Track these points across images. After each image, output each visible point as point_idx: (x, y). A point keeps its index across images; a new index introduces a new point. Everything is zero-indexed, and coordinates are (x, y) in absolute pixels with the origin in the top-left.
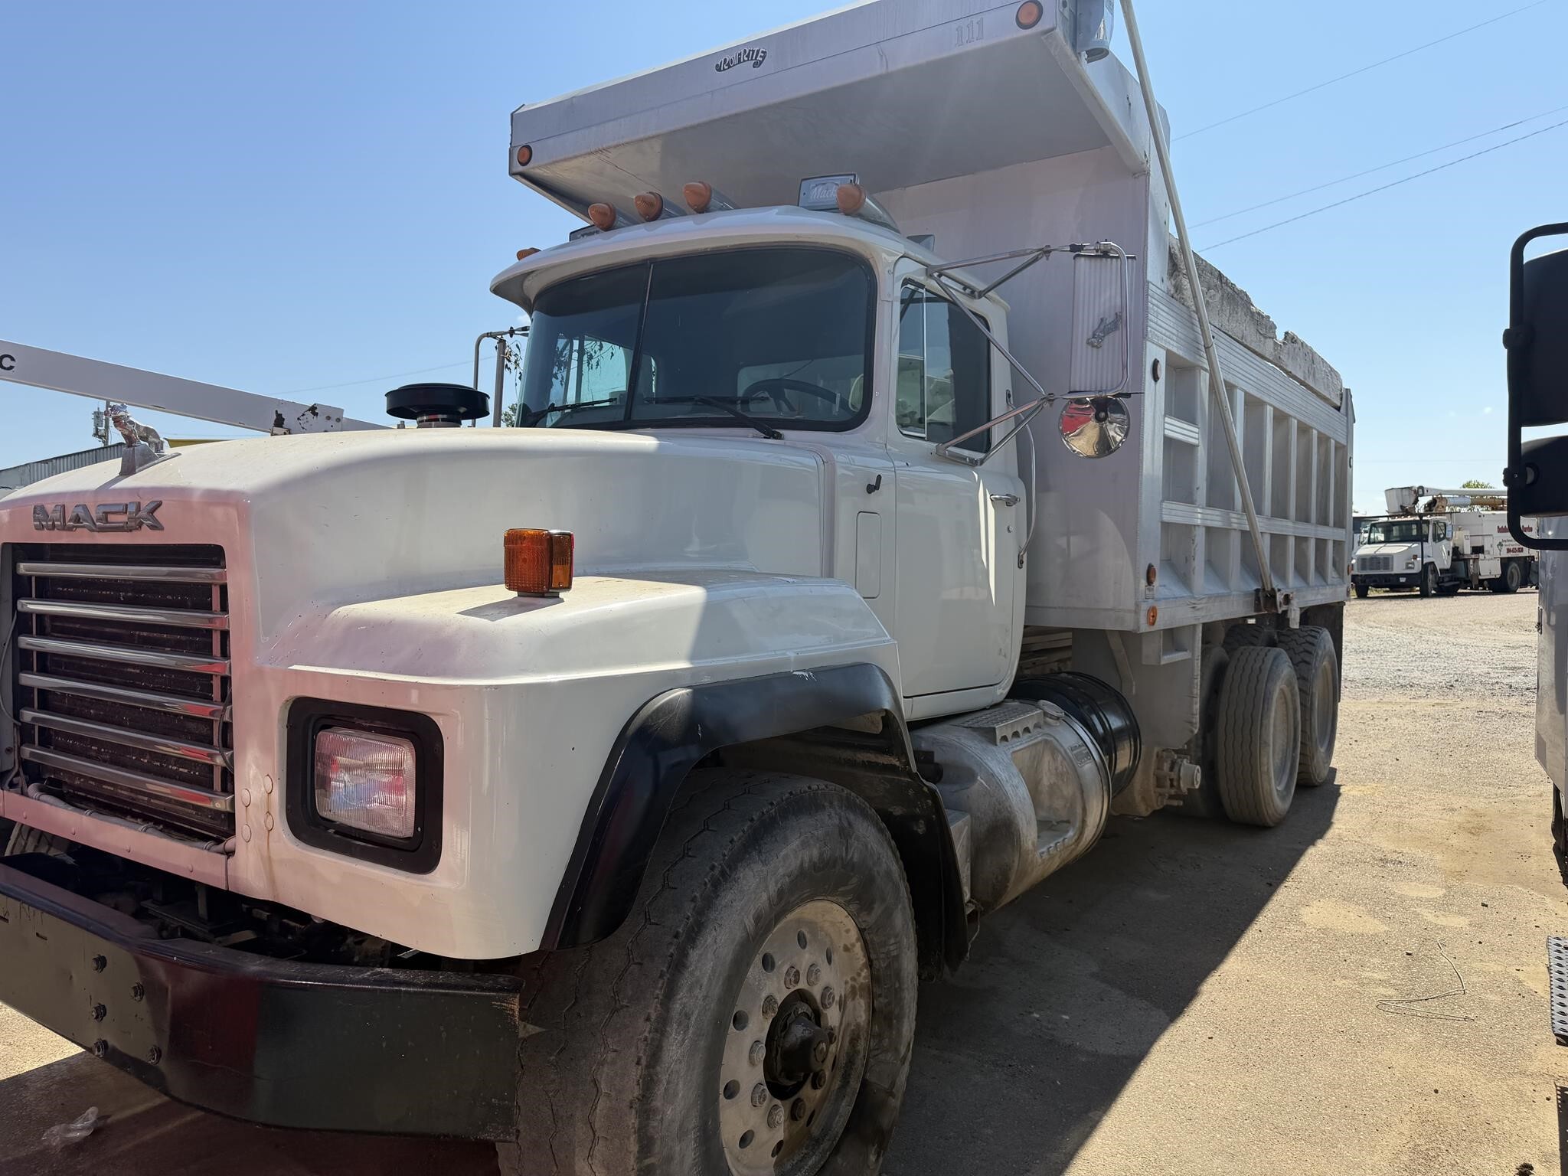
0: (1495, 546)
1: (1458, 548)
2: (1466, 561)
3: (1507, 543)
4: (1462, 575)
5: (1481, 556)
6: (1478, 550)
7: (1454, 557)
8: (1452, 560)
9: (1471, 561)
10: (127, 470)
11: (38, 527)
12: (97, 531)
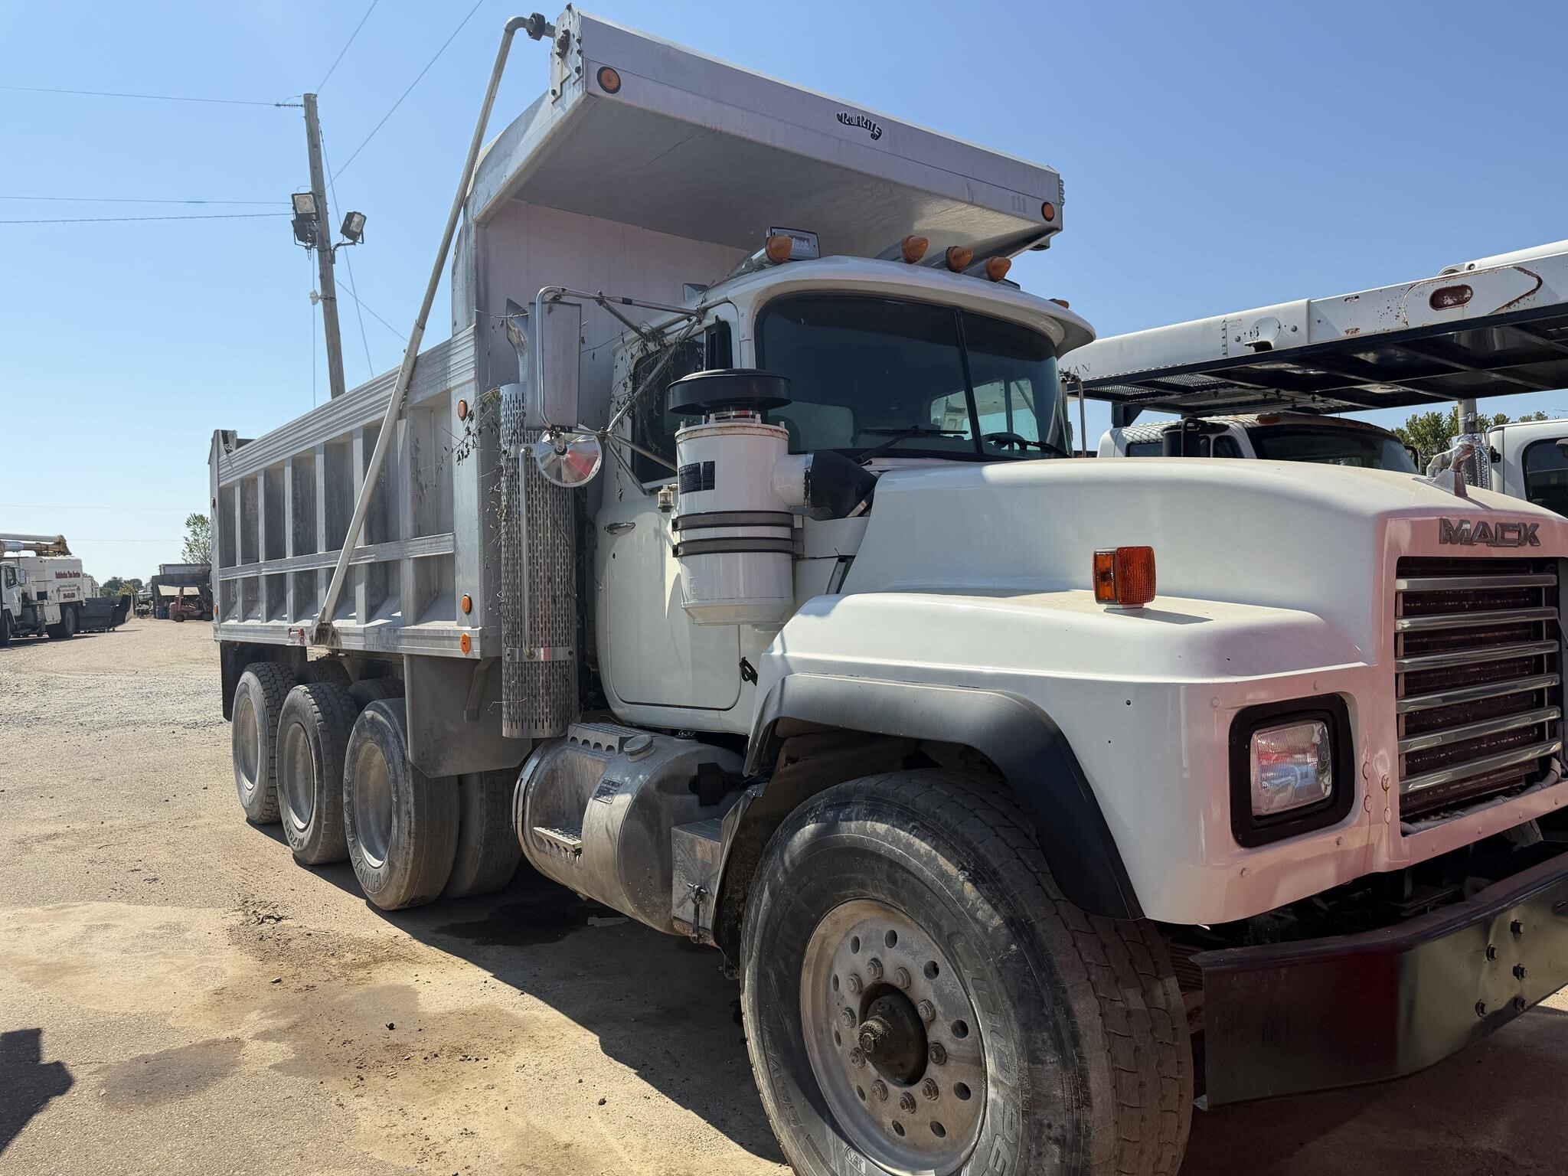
0: (55, 592)
1: (27, 594)
2: (34, 607)
3: (63, 589)
4: (31, 621)
5: (45, 602)
6: (42, 596)
7: (24, 604)
8: (23, 607)
9: (38, 607)
10: (1460, 492)
11: (1443, 541)
12: (1494, 546)
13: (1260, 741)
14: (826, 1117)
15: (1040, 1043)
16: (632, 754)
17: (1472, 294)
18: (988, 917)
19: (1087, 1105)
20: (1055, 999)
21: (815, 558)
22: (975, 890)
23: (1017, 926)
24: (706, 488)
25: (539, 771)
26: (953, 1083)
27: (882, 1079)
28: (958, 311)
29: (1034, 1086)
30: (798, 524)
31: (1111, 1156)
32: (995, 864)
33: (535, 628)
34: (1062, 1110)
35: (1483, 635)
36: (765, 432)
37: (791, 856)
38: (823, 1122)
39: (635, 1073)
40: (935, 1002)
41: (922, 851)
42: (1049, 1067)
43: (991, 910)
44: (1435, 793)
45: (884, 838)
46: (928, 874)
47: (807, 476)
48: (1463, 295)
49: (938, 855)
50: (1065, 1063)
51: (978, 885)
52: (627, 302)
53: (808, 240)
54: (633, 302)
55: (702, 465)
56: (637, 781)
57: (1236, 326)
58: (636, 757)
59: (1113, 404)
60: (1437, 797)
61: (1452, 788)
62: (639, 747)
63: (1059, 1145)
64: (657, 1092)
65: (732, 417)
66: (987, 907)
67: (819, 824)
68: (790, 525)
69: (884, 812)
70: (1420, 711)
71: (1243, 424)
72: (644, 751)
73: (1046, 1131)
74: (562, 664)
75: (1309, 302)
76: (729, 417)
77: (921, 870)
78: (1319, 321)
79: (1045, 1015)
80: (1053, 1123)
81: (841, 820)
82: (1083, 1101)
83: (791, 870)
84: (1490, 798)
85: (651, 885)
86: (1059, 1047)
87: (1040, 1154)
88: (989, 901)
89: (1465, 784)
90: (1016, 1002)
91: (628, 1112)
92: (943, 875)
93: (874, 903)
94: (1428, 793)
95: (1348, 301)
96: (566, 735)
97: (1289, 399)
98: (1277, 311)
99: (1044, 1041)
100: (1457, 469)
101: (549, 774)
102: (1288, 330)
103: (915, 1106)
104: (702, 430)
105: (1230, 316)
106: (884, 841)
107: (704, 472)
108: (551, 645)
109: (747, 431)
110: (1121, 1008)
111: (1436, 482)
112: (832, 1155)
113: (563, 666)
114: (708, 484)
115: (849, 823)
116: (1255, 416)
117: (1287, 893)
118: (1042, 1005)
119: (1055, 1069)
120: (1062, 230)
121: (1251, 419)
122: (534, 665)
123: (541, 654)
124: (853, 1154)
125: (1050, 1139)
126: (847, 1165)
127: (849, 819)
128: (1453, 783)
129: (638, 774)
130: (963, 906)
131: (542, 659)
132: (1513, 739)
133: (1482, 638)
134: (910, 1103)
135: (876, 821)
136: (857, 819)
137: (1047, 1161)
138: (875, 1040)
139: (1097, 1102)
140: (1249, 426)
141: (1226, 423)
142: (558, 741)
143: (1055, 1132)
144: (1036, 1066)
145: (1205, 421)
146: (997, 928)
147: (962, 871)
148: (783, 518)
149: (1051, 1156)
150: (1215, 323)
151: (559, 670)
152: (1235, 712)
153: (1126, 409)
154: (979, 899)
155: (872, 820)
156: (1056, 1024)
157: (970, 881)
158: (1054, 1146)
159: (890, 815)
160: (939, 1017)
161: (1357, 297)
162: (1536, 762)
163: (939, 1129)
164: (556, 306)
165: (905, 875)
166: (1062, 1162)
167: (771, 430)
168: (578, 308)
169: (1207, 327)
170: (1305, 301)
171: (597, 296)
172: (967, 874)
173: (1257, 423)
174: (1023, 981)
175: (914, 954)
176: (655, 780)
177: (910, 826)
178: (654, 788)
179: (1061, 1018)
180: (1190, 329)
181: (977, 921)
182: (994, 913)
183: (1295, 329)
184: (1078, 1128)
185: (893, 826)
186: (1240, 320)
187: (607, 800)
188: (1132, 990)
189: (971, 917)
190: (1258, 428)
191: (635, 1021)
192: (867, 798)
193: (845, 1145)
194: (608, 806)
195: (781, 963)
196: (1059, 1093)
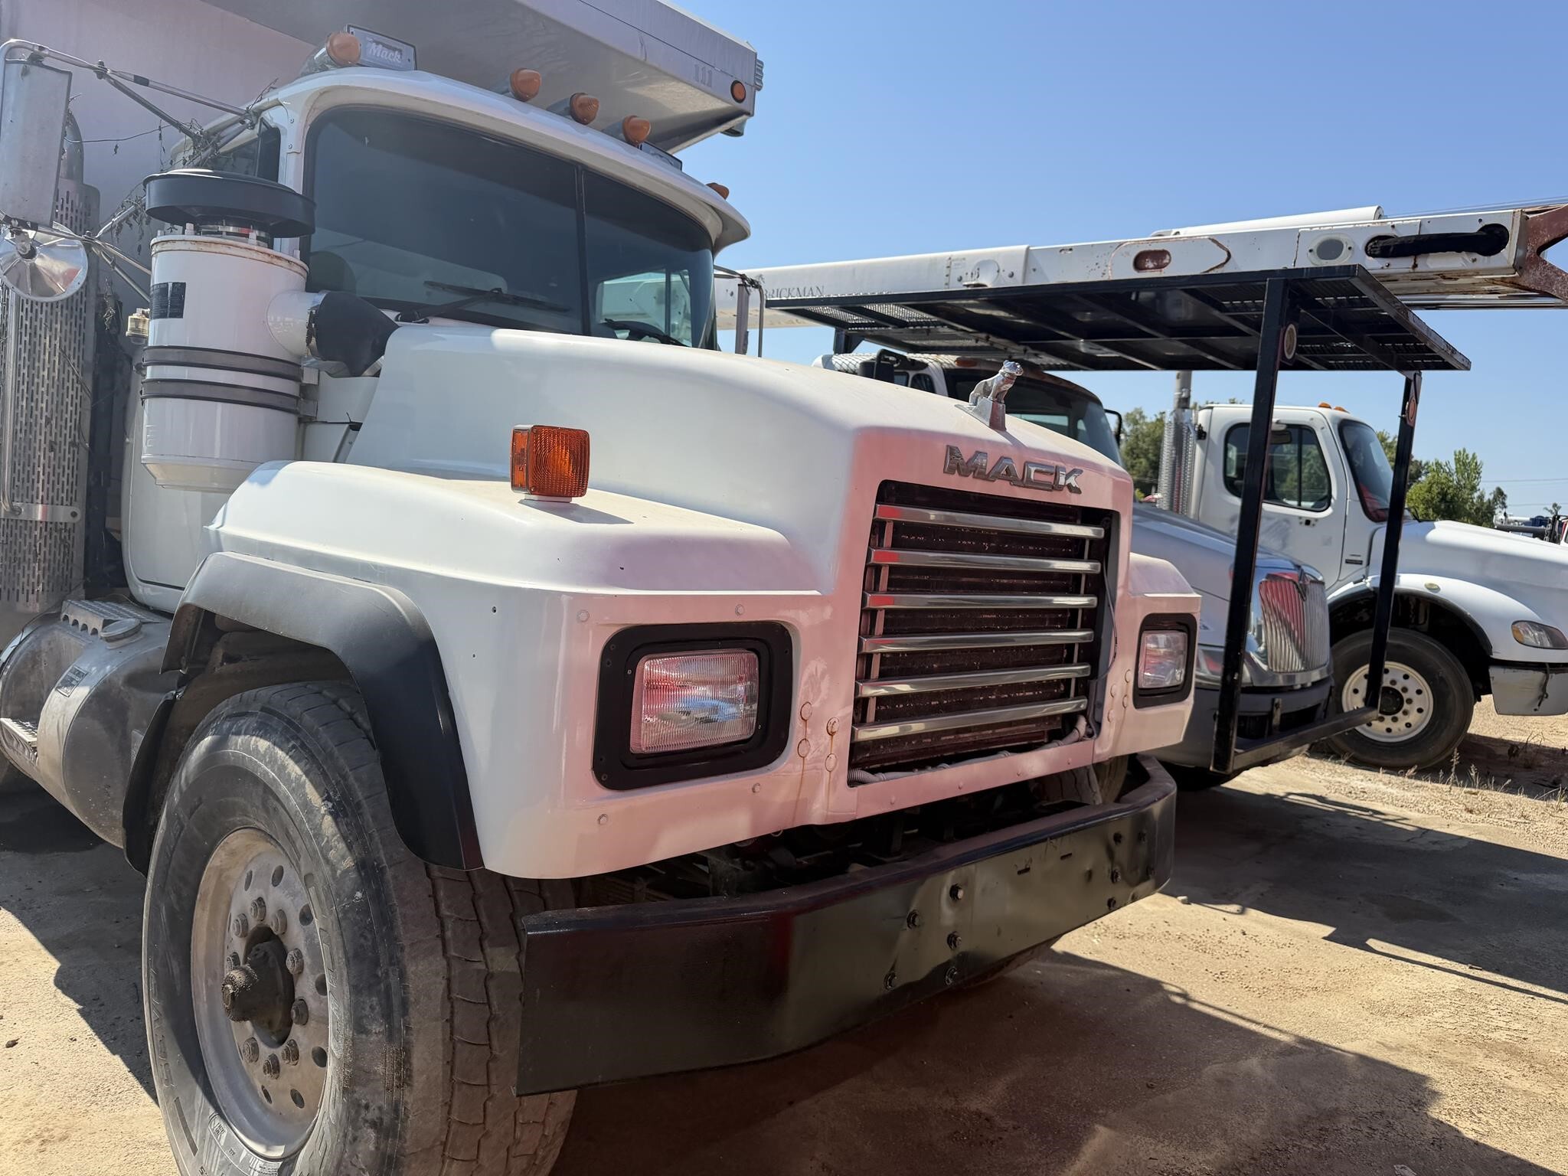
10: (997, 424)
11: (949, 470)
12: (1019, 486)
13: (652, 668)
14: (200, 1077)
15: (368, 1008)
16: (109, 640)
17: (1170, 260)
18: (339, 857)
19: (408, 1085)
20: (391, 958)
21: (326, 423)
22: (334, 825)
23: (368, 870)
24: (173, 315)
25: (18, 652)
26: (312, 1047)
27: (256, 1037)
28: (580, 167)
29: (356, 1059)
30: (309, 378)
31: (435, 1141)
32: (360, 795)
33: (23, 479)
34: (382, 1089)
35: (1005, 581)
36: (260, 257)
37: (187, 772)
38: (195, 1083)
39: (79, 1010)
40: (304, 952)
41: (293, 775)
42: (373, 1038)
43: (345, 849)
44: (919, 742)
45: (262, 757)
46: (293, 802)
47: (313, 318)
48: (1162, 260)
49: (307, 781)
50: (390, 1035)
51: (339, 820)
52: (144, 82)
53: (400, 51)
54: (150, 83)
55: (170, 285)
56: (102, 672)
57: (959, 264)
58: (114, 644)
59: (836, 331)
60: (920, 747)
61: (943, 738)
62: (119, 632)
63: (376, 1128)
64: (91, 1032)
65: (224, 234)
66: (342, 846)
67: (215, 736)
68: (297, 378)
69: (271, 726)
70: (908, 653)
71: (941, 364)
72: (125, 638)
73: (363, 1112)
74: (59, 526)
75: (1028, 249)
76: (221, 233)
77: (288, 797)
78: (1034, 270)
79: (377, 976)
80: (371, 1104)
81: (233, 734)
82: (404, 1079)
83: (184, 788)
84: (994, 752)
85: (109, 795)
86: (388, 1016)
87: (355, 1139)
88: (344, 838)
89: (961, 736)
90: (351, 959)
91: (37, 1058)
92: (306, 805)
93: (259, 833)
94: (910, 743)
95: (1063, 252)
96: (60, 613)
97: (1002, 348)
98: (999, 254)
99: (372, 1008)
100: (997, 397)
101: (30, 656)
102: (1005, 275)
103: (279, 1071)
104: (174, 241)
105: (955, 254)
106: (261, 761)
107: (171, 296)
108: (50, 501)
109: (233, 251)
110: (479, 971)
111: (975, 411)
112: (196, 1122)
113: (61, 529)
114: (176, 310)
115: (237, 737)
116: (955, 357)
117: (669, 845)
118: (377, 964)
119: (379, 1041)
120: (753, 115)
121: (950, 360)
122: (20, 524)
123: (39, 513)
124: (218, 1121)
125: (366, 1121)
126: (208, 1134)
127: (238, 733)
128: (946, 732)
129: (107, 664)
130: (318, 844)
131: (39, 518)
132: (1031, 693)
133: (1004, 584)
134: (274, 1068)
135: (261, 737)
136: (245, 734)
137: (361, 1148)
138: (233, 993)
139: (419, 1081)
140: (947, 366)
141: (926, 361)
142: (50, 618)
143: (372, 1115)
144: (360, 1036)
145: (905, 357)
146: (346, 872)
147: (326, 802)
148: (289, 369)
149: (366, 1142)
150: (942, 259)
151: (54, 534)
152: (614, 630)
153: (848, 338)
154: (335, 835)
155: (257, 736)
156: (388, 987)
157: (331, 813)
158: (369, 1130)
159: (276, 731)
160: (306, 970)
161: (1071, 250)
162: (1059, 718)
163: (298, 1099)
164: (34, 69)
165: (275, 803)
166: (377, 1148)
167: (269, 255)
168: (66, 78)
169: (933, 263)
170: (1024, 247)
171: (96, 66)
172: (330, 805)
173: (955, 365)
174: (362, 935)
175: (294, 895)
176: (125, 672)
177: (290, 745)
178: (120, 682)
179: (394, 980)
180: (919, 263)
181: (328, 861)
182: (348, 853)
183: (1012, 275)
184: (396, 1110)
185: (275, 744)
186: (964, 259)
187: (66, 692)
188: (502, 950)
189: (323, 856)
190: (956, 370)
191: (119, 947)
192: (263, 709)
193: (212, 1111)
194: (65, 700)
195: (173, 897)
196: (380, 1069)
